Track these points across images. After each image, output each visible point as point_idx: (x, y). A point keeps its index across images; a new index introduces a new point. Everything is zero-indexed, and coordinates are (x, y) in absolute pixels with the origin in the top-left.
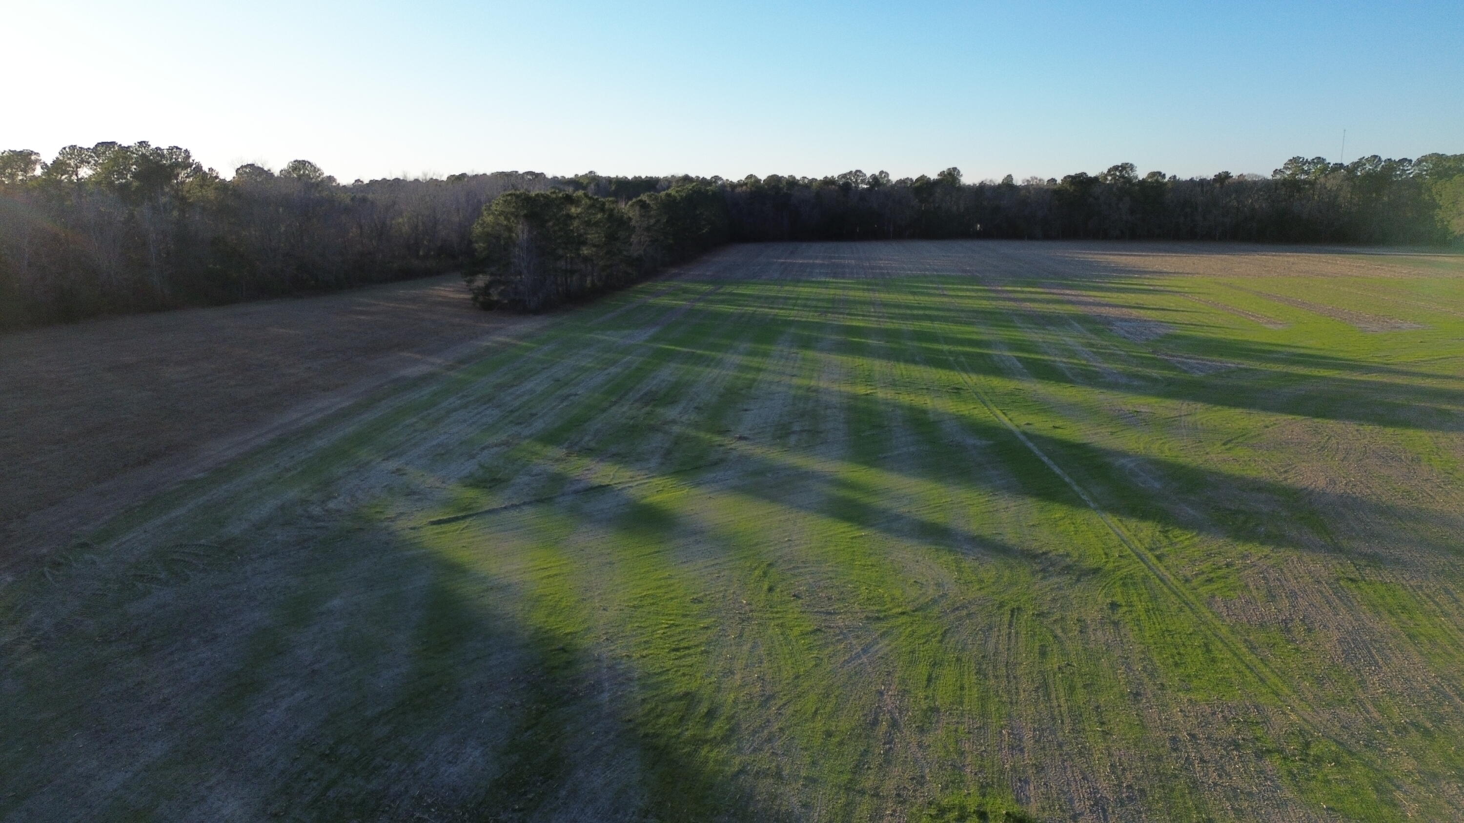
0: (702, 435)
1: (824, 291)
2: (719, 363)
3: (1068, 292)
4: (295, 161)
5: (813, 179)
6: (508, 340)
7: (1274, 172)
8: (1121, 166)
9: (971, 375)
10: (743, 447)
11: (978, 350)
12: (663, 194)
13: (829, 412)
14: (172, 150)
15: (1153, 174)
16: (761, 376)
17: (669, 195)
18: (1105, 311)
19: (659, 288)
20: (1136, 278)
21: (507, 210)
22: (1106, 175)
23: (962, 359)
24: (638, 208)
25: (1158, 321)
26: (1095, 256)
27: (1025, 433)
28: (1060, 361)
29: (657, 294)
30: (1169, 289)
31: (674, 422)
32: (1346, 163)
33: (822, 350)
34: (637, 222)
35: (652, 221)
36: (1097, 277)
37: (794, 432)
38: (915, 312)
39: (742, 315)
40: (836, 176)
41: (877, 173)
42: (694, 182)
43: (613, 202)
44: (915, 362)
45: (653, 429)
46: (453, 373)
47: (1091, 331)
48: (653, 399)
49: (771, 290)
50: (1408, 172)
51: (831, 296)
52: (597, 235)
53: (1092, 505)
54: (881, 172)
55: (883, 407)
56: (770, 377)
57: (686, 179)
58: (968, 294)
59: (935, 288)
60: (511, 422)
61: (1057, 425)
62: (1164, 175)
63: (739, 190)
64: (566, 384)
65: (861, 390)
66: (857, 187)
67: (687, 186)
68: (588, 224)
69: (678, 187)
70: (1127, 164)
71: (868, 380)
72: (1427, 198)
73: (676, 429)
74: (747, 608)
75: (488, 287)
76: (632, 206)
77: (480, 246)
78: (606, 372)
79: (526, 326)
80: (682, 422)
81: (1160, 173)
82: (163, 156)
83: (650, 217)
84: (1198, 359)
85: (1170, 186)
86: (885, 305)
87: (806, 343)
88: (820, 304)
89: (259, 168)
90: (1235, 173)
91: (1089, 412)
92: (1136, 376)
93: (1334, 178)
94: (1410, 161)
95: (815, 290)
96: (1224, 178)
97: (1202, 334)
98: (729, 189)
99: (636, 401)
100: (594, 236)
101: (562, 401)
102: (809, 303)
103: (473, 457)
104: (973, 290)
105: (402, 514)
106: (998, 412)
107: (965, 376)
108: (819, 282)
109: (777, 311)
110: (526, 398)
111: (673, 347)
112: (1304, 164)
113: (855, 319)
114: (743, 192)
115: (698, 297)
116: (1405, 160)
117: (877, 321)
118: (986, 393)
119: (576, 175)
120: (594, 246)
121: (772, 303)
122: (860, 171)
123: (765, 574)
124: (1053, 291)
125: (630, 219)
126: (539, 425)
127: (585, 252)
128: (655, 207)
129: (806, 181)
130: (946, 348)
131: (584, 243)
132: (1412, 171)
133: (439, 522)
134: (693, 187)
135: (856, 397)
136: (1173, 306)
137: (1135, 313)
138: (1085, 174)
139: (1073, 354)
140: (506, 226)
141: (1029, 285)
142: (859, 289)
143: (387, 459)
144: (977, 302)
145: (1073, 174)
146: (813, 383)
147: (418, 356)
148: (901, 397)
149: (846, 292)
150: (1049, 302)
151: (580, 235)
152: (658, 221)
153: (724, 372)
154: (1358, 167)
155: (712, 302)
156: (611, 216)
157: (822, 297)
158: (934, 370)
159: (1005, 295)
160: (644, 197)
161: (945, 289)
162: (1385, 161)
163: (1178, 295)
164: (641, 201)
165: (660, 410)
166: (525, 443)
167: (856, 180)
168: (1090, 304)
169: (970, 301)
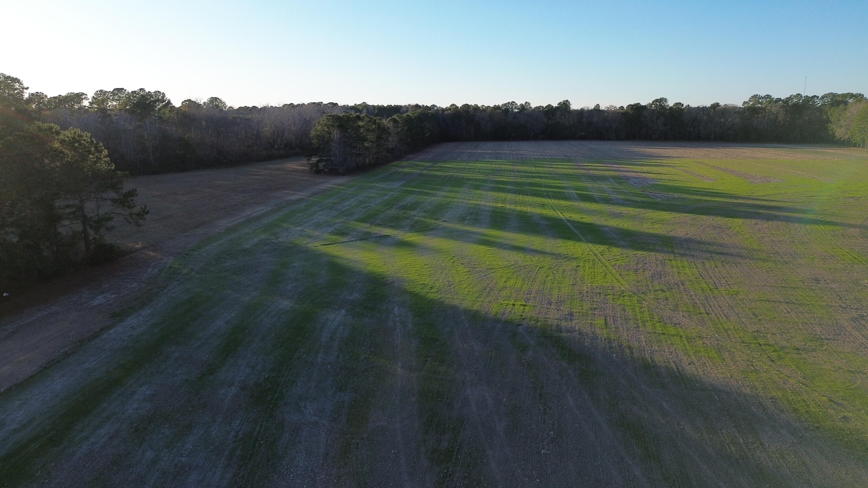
0: (427, 220)
1: (489, 165)
2: (435, 195)
3: (615, 166)
4: (211, 98)
5: (488, 106)
6: (333, 186)
7: (743, 103)
8: (660, 99)
9: (551, 200)
10: (445, 224)
11: (559, 190)
12: (405, 115)
13: (483, 213)
14: (156, 93)
15: (676, 104)
16: (454, 200)
17: (408, 116)
18: (628, 174)
19: (403, 164)
20: (656, 159)
21: (328, 123)
22: (651, 104)
23: (550, 194)
24: (392, 123)
25: (653, 179)
26: (640, 149)
27: (568, 220)
28: (596, 194)
29: (403, 167)
30: (669, 164)
31: (415, 216)
32: (783, 98)
33: (484, 190)
34: (392, 130)
35: (399, 130)
36: (635, 159)
37: (467, 220)
38: (534, 175)
39: (446, 176)
40: (500, 105)
41: (524, 103)
42: (421, 108)
43: (380, 119)
44: (527, 195)
45: (407, 218)
46: (312, 198)
47: (617, 183)
48: (405, 208)
49: (462, 165)
50: (817, 103)
51: (493, 168)
52: (372, 136)
53: (585, 241)
54: (526, 103)
55: (508, 211)
56: (458, 200)
57: (417, 106)
58: (564, 167)
59: (547, 164)
60: (344, 215)
61: (582, 217)
62: (683, 104)
63: (446, 112)
64: (365, 203)
65: (500, 205)
66: (512, 111)
67: (418, 110)
68: (368, 130)
69: (412, 111)
70: (663, 98)
71: (504, 201)
72: (825, 117)
73: (416, 218)
74: (445, 266)
75: (318, 162)
76: (389, 121)
77: (314, 141)
78: (382, 198)
79: (341, 180)
80: (419, 216)
81: (680, 103)
82: (152, 96)
83: (398, 127)
84: (661, 194)
85: (686, 110)
86: (519, 171)
87: (477, 187)
88: (486, 171)
89: (193, 102)
90: (722, 104)
91: (600, 213)
92: (628, 200)
93: (776, 106)
94: (818, 97)
95: (485, 165)
96: (716, 106)
97: (671, 184)
98: (441, 112)
99: (397, 209)
100: (371, 137)
101: (364, 208)
102: (481, 171)
103: (331, 226)
104: (567, 165)
105: (310, 242)
106: (559, 213)
107: (549, 200)
108: (488, 161)
109: (464, 174)
110: (347, 207)
111: (413, 189)
112: (760, 99)
113: (503, 178)
114: (448, 114)
115: (424, 168)
116: (815, 96)
117: (513, 178)
118: (556, 206)
119: (355, 104)
120: (371, 142)
121: (462, 171)
122: (514, 102)
123: (451, 259)
124: (607, 165)
125: (388, 128)
126: (356, 216)
127: (366, 145)
128: (401, 122)
129: (484, 107)
130: (544, 189)
131: (366, 140)
132: (819, 103)
133: (325, 245)
134: (421, 111)
135: (497, 208)
136: (665, 172)
137: (644, 175)
138: (639, 103)
139: (604, 191)
140: (328, 131)
141: (599, 163)
142: (508, 165)
143: (296, 227)
144: (567, 170)
145: (632, 104)
146: (478, 202)
147: (293, 192)
148: (517, 207)
149: (501, 166)
150: (602, 170)
151: (364, 136)
152: (402, 129)
153: (437, 198)
154: (789, 100)
155: (431, 170)
156: (379, 126)
157: (488, 168)
158: (535, 198)
159: (582, 167)
160: (395, 117)
161: (552, 164)
162: (804, 97)
163: (671, 167)
164: (393, 118)
165: (408, 212)
166: (352, 222)
167: (512, 107)
168: (624, 171)
169: (563, 170)
